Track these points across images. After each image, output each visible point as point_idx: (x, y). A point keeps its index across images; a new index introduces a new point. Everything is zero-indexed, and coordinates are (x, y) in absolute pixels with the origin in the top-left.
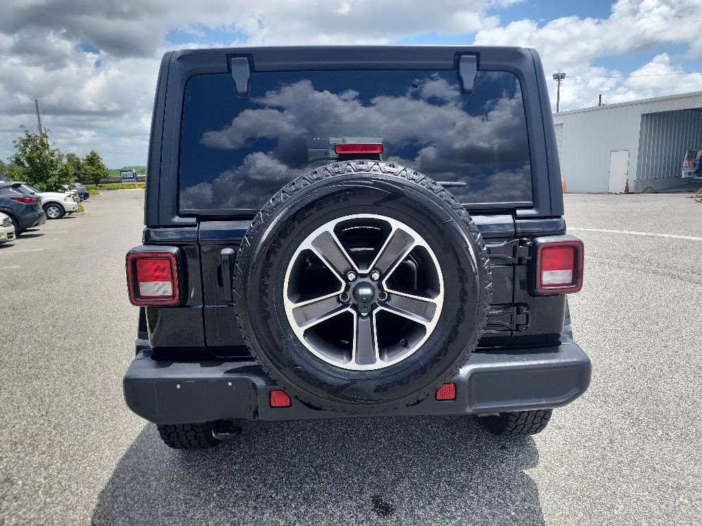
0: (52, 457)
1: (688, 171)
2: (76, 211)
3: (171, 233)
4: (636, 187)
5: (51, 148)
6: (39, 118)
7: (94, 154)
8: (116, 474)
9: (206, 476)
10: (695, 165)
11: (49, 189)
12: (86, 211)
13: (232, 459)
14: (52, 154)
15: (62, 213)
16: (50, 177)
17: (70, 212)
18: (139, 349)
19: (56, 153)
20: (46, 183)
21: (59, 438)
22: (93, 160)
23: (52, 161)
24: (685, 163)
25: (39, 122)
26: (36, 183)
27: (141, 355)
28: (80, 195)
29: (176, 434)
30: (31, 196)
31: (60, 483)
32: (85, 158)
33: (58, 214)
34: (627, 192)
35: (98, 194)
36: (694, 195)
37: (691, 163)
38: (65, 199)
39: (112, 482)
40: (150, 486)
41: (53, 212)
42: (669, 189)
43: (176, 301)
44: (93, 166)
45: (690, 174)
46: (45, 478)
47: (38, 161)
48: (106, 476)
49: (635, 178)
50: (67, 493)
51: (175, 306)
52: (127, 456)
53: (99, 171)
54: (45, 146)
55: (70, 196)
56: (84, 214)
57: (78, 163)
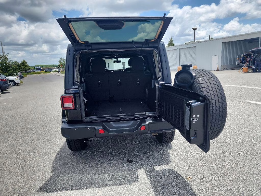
0: (36, 155)
1: (238, 62)
2: (20, 83)
3: (71, 91)
4: (221, 68)
5: (9, 60)
6: (2, 48)
7: (24, 61)
8: (56, 158)
9: (81, 157)
10: (241, 60)
11: (10, 75)
12: (23, 83)
13: (88, 153)
14: (9, 62)
15: (15, 84)
16: (10, 71)
17: (18, 84)
18: (63, 122)
19: (11, 62)
20: (8, 73)
21: (37, 151)
22: (24, 63)
23: (10, 65)
24: (237, 59)
25: (2, 49)
26: (4, 73)
27: (63, 123)
28: (20, 77)
29: (72, 146)
30: (5, 78)
31: (40, 161)
32: (21, 63)
33: (13, 84)
34: (218, 70)
35: (27, 76)
36: (239, 70)
37: (239, 59)
38: (16, 79)
39: (55, 160)
40: (66, 160)
41: (12, 84)
42: (232, 68)
43: (74, 108)
44: (24, 65)
45: (239, 63)
46: (35, 160)
47: (5, 65)
48: (53, 159)
49: (221, 65)
50: (43, 163)
51: (73, 109)
52: (58, 154)
53: (27, 67)
54: (7, 59)
55: (17, 78)
56: (23, 84)
57: (18, 64)
